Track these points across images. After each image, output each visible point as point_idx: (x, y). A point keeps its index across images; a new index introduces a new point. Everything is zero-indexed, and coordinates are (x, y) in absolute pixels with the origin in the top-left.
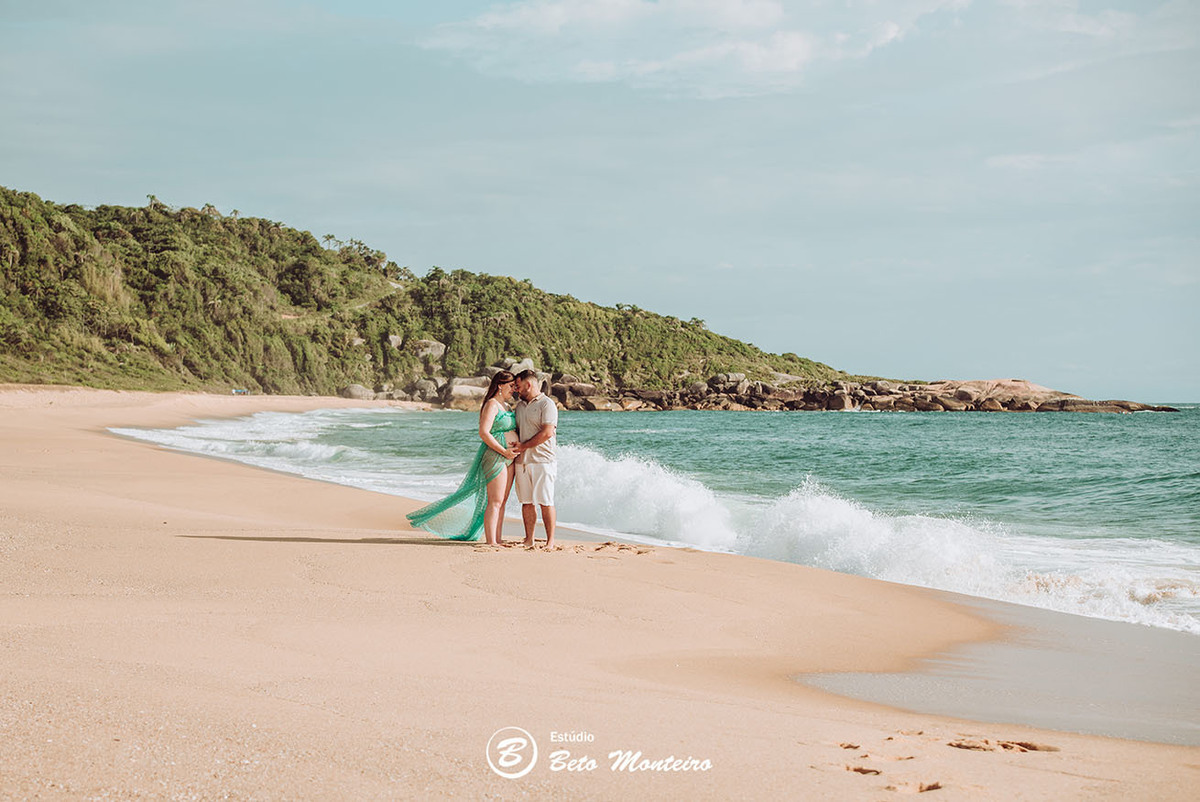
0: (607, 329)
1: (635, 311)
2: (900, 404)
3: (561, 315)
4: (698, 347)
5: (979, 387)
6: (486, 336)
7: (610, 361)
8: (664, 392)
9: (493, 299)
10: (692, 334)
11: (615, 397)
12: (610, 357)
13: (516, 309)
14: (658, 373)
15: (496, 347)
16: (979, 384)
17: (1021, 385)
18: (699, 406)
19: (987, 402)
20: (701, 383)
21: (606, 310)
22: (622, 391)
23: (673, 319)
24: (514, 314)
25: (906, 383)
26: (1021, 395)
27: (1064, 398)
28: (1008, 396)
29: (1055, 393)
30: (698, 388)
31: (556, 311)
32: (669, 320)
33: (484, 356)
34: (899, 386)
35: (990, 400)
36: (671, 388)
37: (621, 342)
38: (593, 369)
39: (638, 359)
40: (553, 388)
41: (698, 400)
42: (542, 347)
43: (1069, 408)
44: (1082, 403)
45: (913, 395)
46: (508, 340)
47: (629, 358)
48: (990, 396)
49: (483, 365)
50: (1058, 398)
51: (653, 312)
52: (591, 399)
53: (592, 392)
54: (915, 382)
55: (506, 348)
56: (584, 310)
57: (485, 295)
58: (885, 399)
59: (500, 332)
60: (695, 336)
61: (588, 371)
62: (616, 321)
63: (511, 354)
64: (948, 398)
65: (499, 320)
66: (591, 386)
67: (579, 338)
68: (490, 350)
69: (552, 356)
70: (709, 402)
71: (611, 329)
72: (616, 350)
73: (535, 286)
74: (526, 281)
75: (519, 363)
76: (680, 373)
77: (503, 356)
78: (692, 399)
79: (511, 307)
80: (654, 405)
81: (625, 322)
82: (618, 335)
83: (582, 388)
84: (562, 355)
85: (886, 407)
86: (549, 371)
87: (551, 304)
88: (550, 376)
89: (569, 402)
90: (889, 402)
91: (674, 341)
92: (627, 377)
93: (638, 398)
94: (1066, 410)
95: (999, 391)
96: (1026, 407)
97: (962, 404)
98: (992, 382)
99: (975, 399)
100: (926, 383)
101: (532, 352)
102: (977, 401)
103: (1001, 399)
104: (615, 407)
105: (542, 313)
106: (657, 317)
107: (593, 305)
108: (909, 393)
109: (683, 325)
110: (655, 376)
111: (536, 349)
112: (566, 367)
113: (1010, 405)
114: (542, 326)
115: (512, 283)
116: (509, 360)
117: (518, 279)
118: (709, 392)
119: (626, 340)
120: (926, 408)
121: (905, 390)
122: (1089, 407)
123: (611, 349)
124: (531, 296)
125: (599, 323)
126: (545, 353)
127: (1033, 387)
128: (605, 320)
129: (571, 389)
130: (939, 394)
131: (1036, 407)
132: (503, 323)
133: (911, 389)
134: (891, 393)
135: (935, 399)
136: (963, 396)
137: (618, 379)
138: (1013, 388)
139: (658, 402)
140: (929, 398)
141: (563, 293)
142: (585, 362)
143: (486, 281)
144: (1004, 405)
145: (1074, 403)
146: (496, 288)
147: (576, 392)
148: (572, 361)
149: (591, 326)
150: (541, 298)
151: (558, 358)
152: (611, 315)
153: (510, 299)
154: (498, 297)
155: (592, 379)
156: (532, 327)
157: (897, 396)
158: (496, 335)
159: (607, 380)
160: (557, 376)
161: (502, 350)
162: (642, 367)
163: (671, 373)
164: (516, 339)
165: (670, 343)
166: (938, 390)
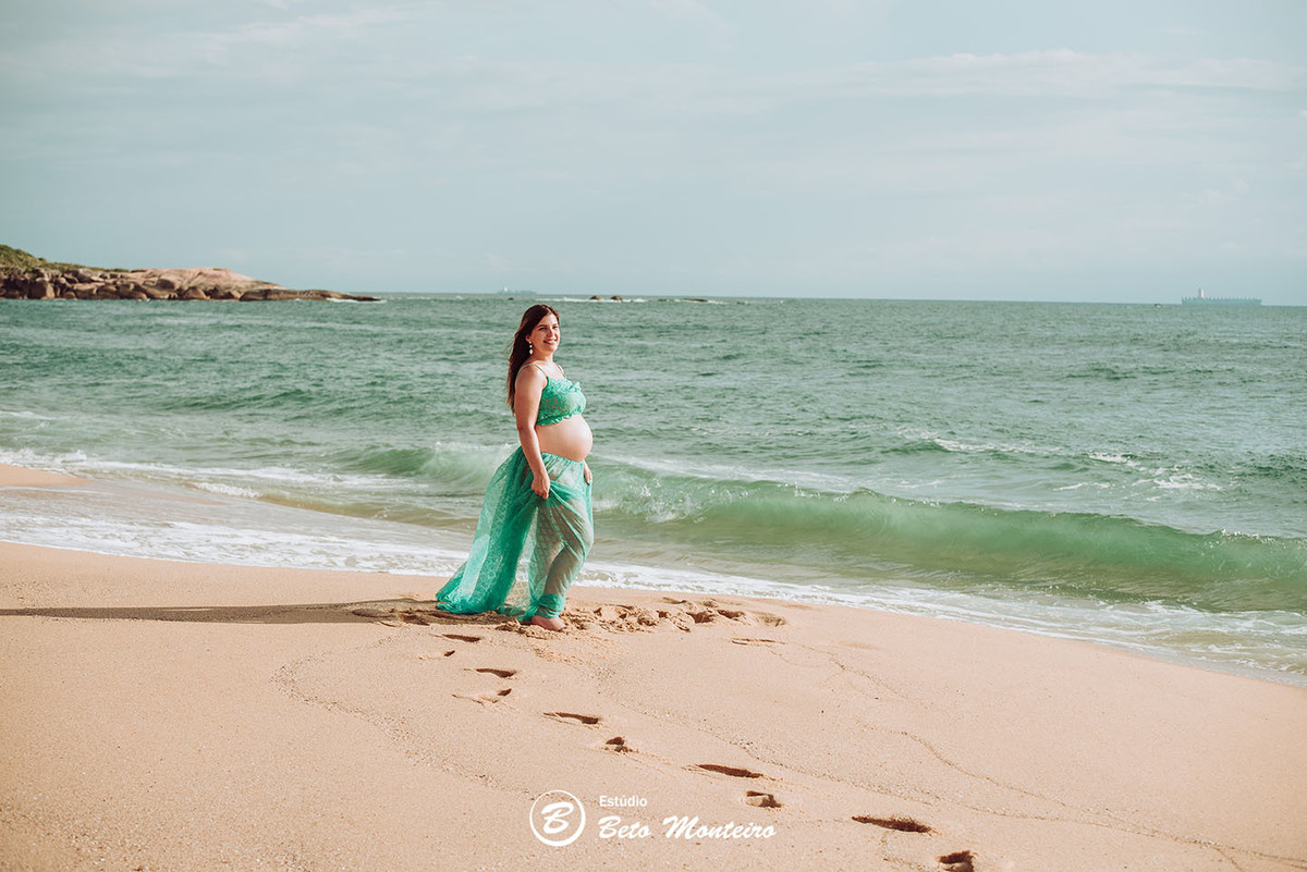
2: (103, 293)
5: (181, 276)
16: (181, 273)
17: (223, 274)
19: (191, 291)
25: (108, 271)
26: (222, 283)
27: (266, 287)
28: (211, 284)
29: (258, 283)
34: (100, 273)
35: (194, 288)
43: (272, 297)
44: (285, 292)
45: (115, 283)
48: (191, 285)
50: (261, 288)
54: (116, 270)
58: (88, 287)
64: (152, 287)
85: (88, 296)
90: (92, 290)
94: (270, 300)
95: (200, 279)
96: (229, 296)
97: (164, 292)
98: (194, 270)
99: (177, 287)
100: (127, 271)
102: (180, 290)
103: (203, 287)
108: (111, 281)
113: (213, 293)
120: (130, 296)
121: (106, 278)
122: (290, 295)
127: (234, 276)
130: (141, 283)
131: (239, 296)
133: (112, 276)
134: (93, 281)
135: (137, 288)
136: (166, 285)
138: (215, 276)
140: (132, 286)
144: (207, 293)
145: (278, 292)
157: (99, 284)
166: (139, 279)
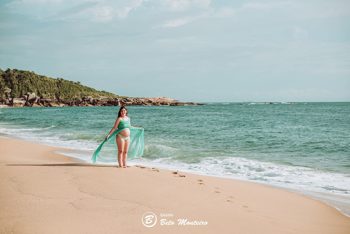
0: (55, 85)
1: (62, 80)
2: (133, 104)
3: (42, 81)
4: (79, 89)
5: (154, 99)
6: (22, 87)
7: (56, 93)
8: (70, 101)
9: (24, 77)
10: (77, 86)
11: (57, 103)
12: (56, 92)
13: (30, 79)
14: (69, 96)
15: (25, 90)
16: (154, 98)
17: (165, 98)
18: (80, 105)
19: (156, 103)
20: (80, 99)
21: (54, 79)
22: (59, 101)
23: (72, 82)
24: (30, 81)
25: (135, 98)
26: (165, 101)
27: (177, 102)
28: (162, 101)
29: (174, 101)
30: (79, 100)
31: (41, 80)
32: (71, 82)
33: (21, 92)
34: (133, 99)
35: (157, 103)
36: (72, 100)
37: (59, 88)
38: (51, 95)
39: (63, 93)
40: (40, 101)
41: (80, 104)
42: (37, 90)
43: (178, 104)
44: (182, 103)
45: (137, 101)
46: (28, 88)
47: (61, 92)
48: (157, 102)
49: (21, 95)
50: (175, 102)
51: (67, 80)
52: (51, 104)
53: (51, 102)
54: (137, 98)
55: (28, 90)
56: (48, 80)
57: (22, 75)
58: (129, 103)
59: (26, 86)
60: (78, 86)
61: (50, 96)
62: (57, 82)
63: (29, 92)
64: (146, 102)
65: (26, 82)
66: (51, 100)
67: (47, 87)
68: (23, 91)
69: (40, 92)
70: (82, 104)
71: (56, 85)
72: (57, 90)
73: (35, 73)
74: (33, 72)
75: (31, 94)
76: (74, 96)
77: (27, 92)
78: (78, 103)
79: (29, 79)
80: (67, 105)
81: (59, 82)
82: (58, 86)
83: (48, 100)
84: (43, 92)
85: (130, 105)
86: (39, 96)
87: (40, 78)
88: (40, 97)
89: (45, 105)
90: (131, 103)
91: (73, 87)
92: (60, 97)
93: (63, 103)
95: (159, 100)
96: (167, 104)
97: (150, 104)
98: (158, 98)
99: (153, 102)
100: (140, 98)
101: (35, 91)
102: (154, 103)
103: (160, 102)
104: (57, 105)
105: (37, 80)
106: (68, 81)
107: (51, 78)
108: (136, 101)
109: (75, 83)
110: (68, 97)
111: (36, 90)
112: (44, 95)
113: (163, 104)
114: (37, 84)
115: (29, 72)
116: (28, 93)
117: (31, 71)
118: (82, 101)
119: (60, 88)
120: (140, 105)
121: (134, 100)
122: (183, 104)
123: (56, 90)
124: (34, 76)
125: (53, 83)
126: (38, 91)
127: (168, 99)
128: (54, 82)
129: (45, 101)
130: (143, 101)
131: (169, 104)
132: (27, 83)
133: (136, 100)
134: (131, 101)
135: (143, 103)
136: (150, 102)
137: (58, 98)
138: (163, 99)
139: (69, 104)
140: (141, 102)
141: (43, 75)
142: (49, 94)
143: (22, 72)
144: (161, 104)
145: (179, 103)
146: (25, 74)
147: (47, 102)
148: (45, 93)
149: (50, 84)
150: (37, 76)
151: (42, 92)
152: (56, 81)
153: (29, 77)
154: (25, 76)
155: (51, 98)
156: (35, 84)
157: (133, 102)
158: (25, 86)
159: (55, 98)
160: (42, 97)
161: (26, 91)
162: (64, 95)
163: (72, 96)
164: (30, 87)
165: (72, 88)
166: (143, 100)
